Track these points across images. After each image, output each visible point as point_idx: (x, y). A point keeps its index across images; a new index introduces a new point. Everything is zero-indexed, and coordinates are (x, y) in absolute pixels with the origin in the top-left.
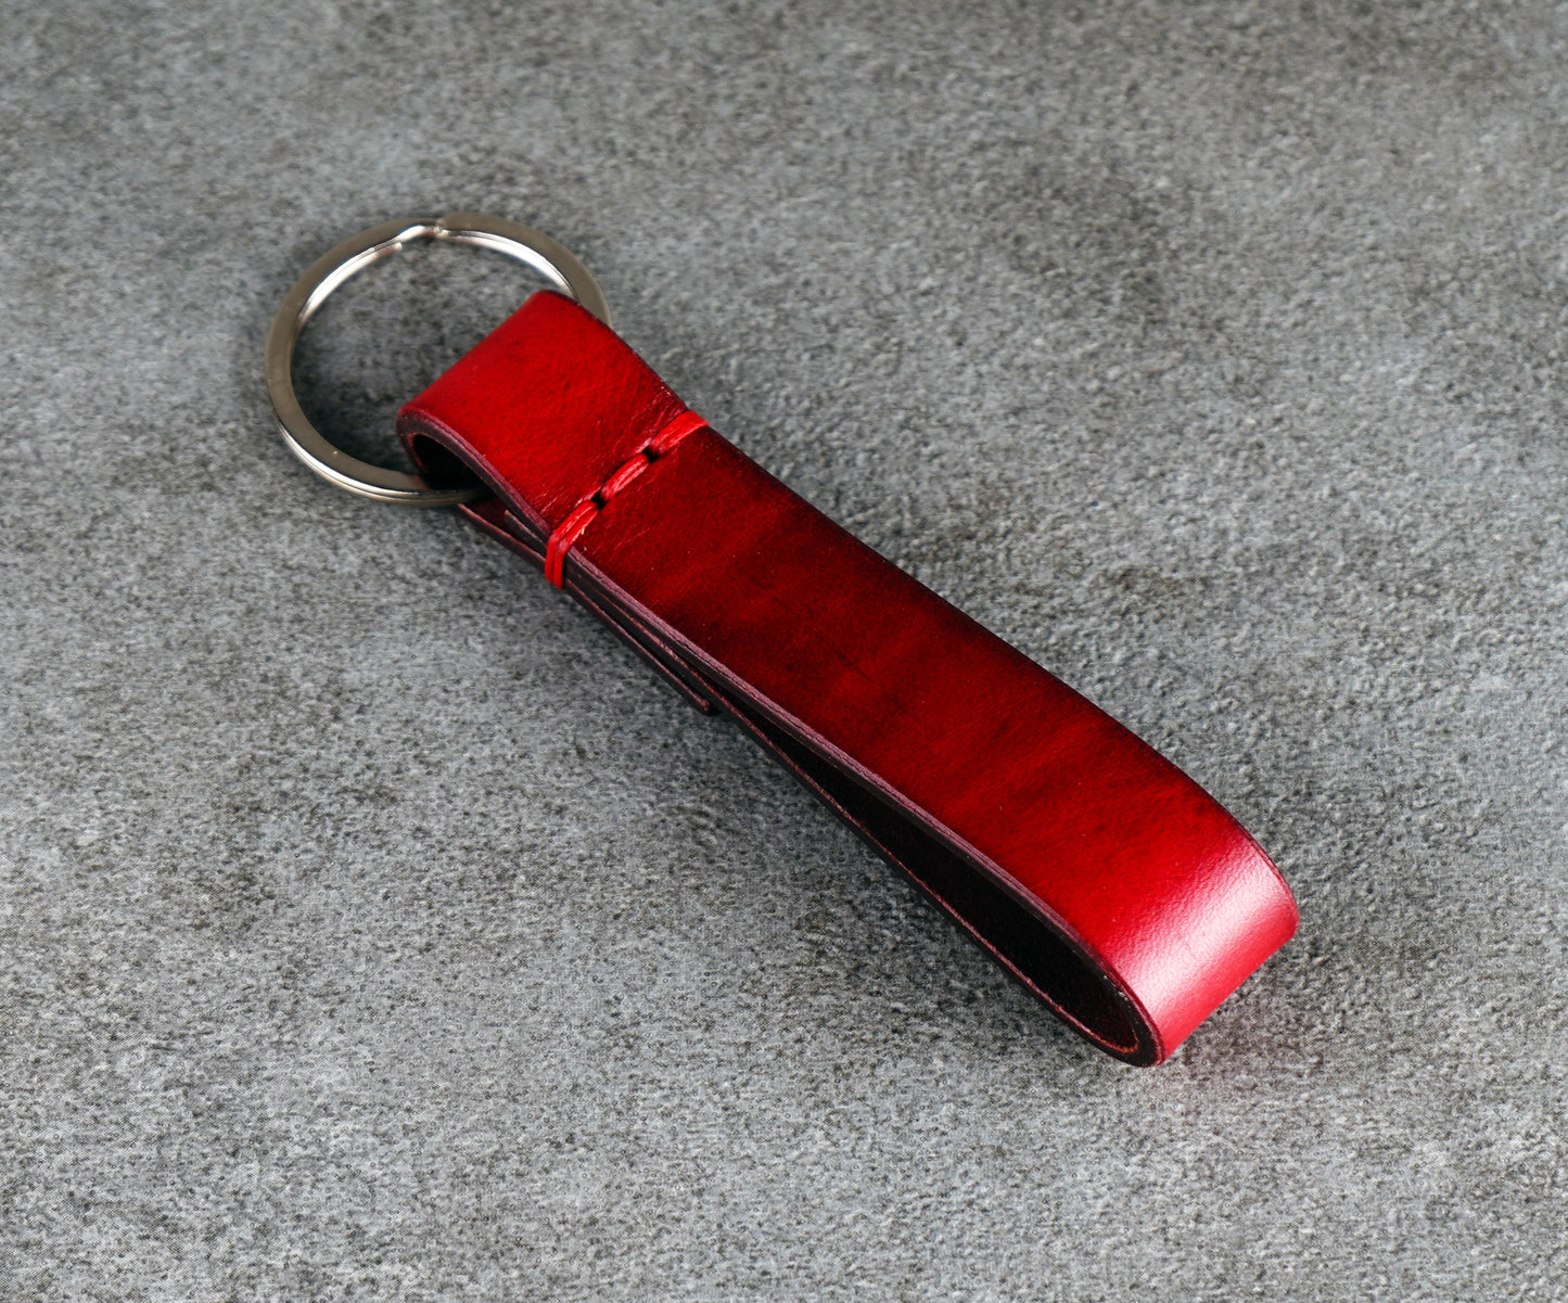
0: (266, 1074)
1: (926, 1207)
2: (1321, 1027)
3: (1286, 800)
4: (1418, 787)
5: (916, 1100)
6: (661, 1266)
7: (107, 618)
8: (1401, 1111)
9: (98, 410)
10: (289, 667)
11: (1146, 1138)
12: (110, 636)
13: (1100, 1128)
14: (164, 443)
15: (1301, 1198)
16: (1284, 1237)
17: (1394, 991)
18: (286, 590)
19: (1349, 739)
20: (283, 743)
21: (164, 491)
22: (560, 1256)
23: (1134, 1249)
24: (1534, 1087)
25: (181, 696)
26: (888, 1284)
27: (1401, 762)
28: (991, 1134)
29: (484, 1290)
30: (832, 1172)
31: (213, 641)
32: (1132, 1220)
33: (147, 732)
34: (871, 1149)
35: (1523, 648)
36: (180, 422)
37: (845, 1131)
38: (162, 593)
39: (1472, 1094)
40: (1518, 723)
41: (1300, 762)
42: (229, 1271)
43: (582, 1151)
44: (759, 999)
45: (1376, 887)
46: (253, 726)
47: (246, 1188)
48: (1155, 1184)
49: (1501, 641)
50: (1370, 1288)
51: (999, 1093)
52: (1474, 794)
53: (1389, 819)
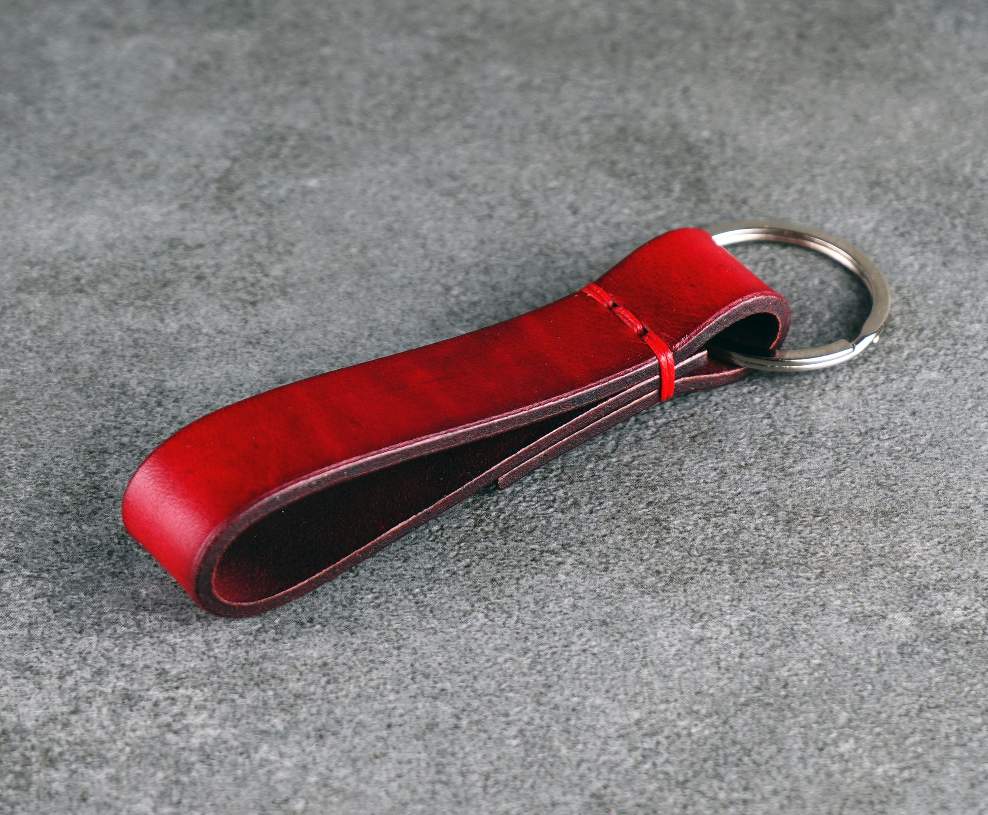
0: (103, 589)
1: (554, 653)
2: (822, 554)
3: (795, 437)
4: (883, 429)
5: (547, 596)
6: (372, 687)
7: (9, 357)
8: (878, 596)
9: (9, 255)
10: (129, 379)
11: (704, 614)
12: (10, 366)
13: (673, 609)
14: (52, 269)
15: (811, 644)
16: (801, 665)
17: (871, 534)
18: (129, 341)
19: (836, 405)
20: (123, 418)
21: (51, 293)
22: (301, 683)
23: (698, 674)
24: (969, 583)
25: (56, 396)
26: (528, 695)
27: (872, 416)
28: (599, 613)
29: (249, 702)
30: (490, 635)
31: (79, 367)
32: (696, 657)
33: (33, 414)
34: (517, 622)
35: (950, 357)
36: (63, 259)
37: (499, 613)
38: (46, 344)
39: (926, 587)
40: (948, 395)
41: (804, 417)
42: (74, 694)
43: (318, 627)
44: (440, 545)
45: (857, 480)
46: (104, 410)
47: (88, 650)
48: (711, 638)
49: (936, 354)
50: (860, 691)
51: (604, 592)
52: (921, 432)
53: (864, 445)
